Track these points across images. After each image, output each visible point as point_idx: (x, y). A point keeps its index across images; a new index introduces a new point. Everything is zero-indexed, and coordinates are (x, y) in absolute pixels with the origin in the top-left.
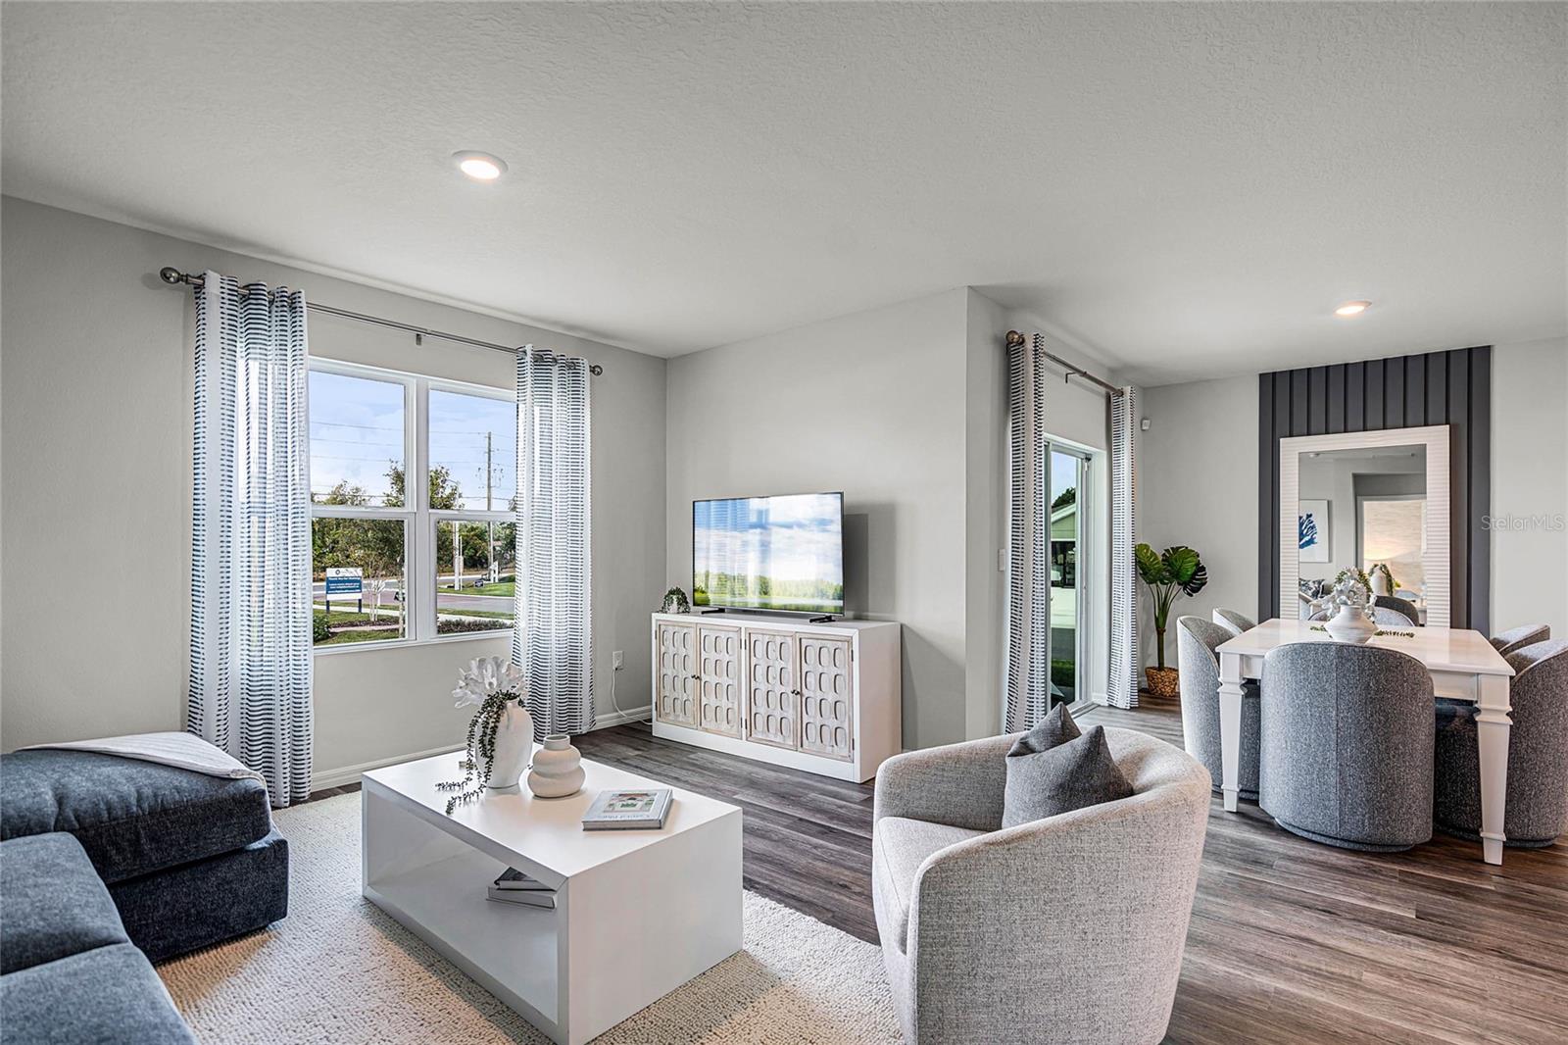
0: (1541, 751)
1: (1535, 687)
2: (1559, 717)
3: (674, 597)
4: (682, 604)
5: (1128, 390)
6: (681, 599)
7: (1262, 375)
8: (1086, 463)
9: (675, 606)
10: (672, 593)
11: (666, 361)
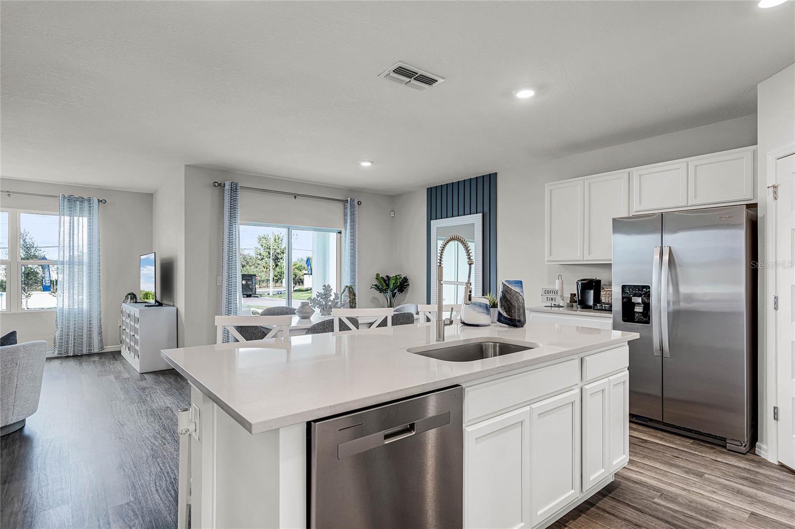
3: (129, 296)
4: (133, 299)
5: (349, 199)
6: (133, 297)
7: (427, 189)
8: (339, 235)
9: (129, 300)
10: (129, 294)
11: (152, 194)
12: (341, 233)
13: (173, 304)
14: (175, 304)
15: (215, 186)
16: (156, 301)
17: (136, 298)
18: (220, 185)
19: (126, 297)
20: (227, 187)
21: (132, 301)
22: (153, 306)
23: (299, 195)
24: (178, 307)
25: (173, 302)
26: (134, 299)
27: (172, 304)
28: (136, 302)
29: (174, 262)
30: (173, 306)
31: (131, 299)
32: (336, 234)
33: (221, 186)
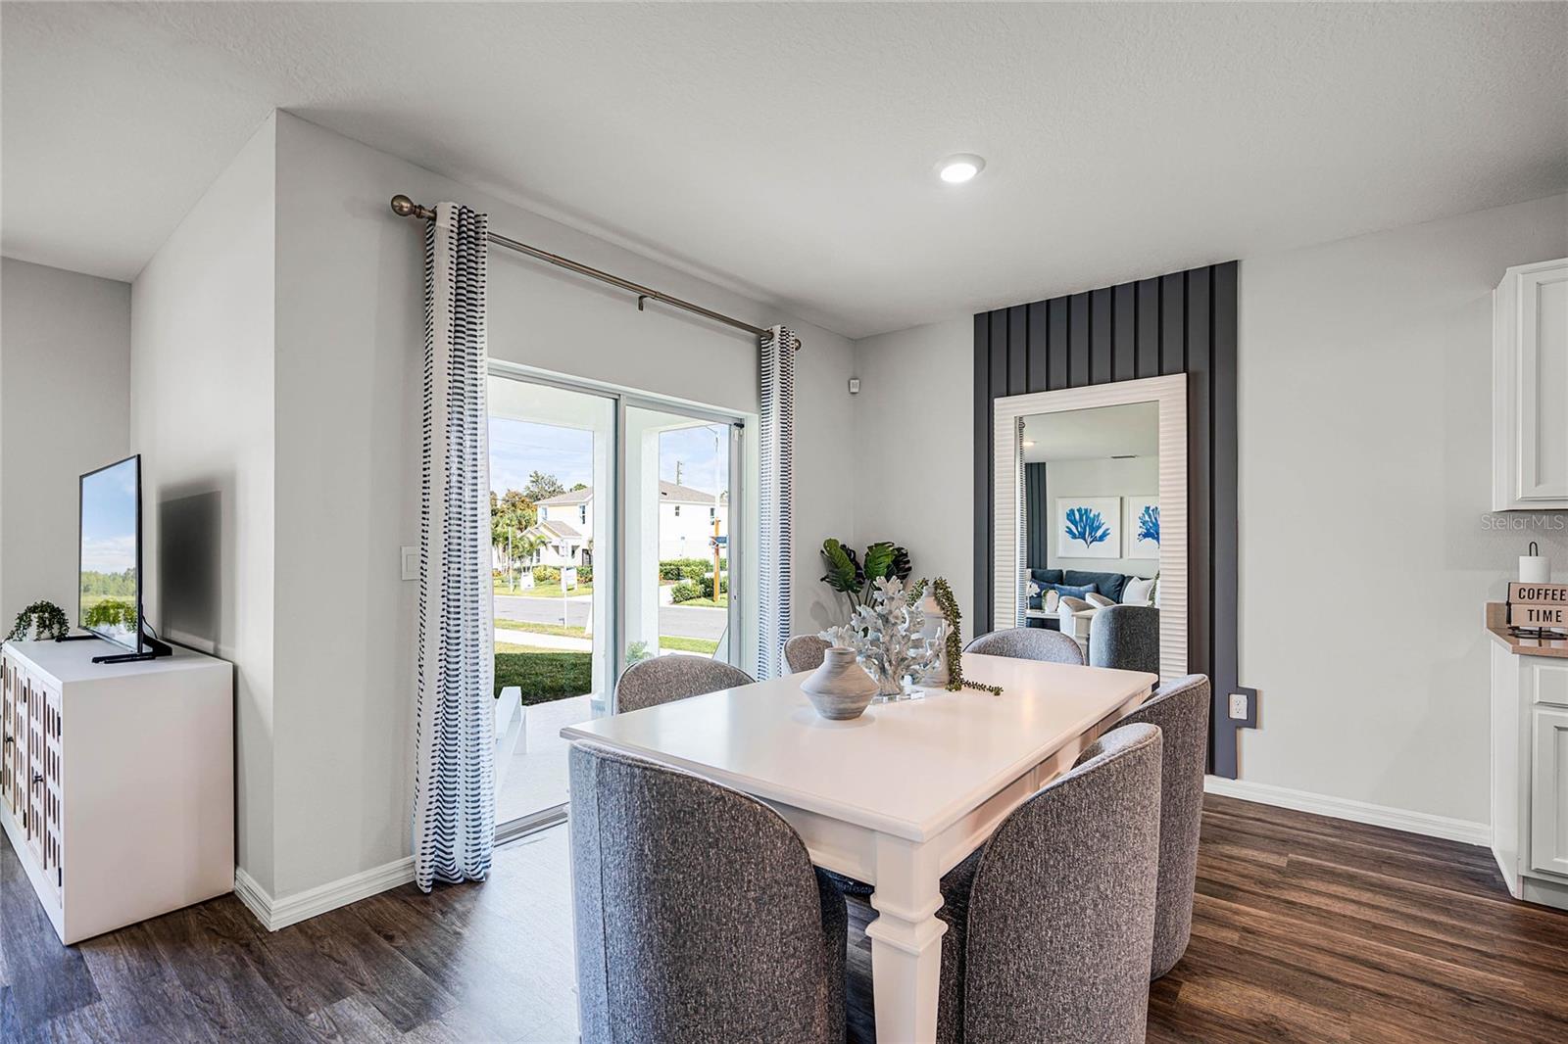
0: (1046, 984)
1: (1031, 844)
2: (1083, 909)
3: (34, 617)
4: (50, 627)
5: (777, 330)
6: (50, 619)
7: (977, 317)
8: (736, 431)
9: (33, 630)
10: (33, 609)
11: (130, 285)
12: (741, 426)
13: (216, 649)
14: (224, 649)
15: (399, 211)
16: (143, 639)
17: (63, 623)
18: (417, 210)
19: (21, 618)
20: (445, 223)
21: (46, 634)
22: (131, 658)
23: (656, 295)
24: (239, 662)
25: (216, 640)
26: (56, 627)
27: (209, 645)
28: (61, 638)
29: (220, 492)
30: (216, 655)
31: (42, 624)
32: (727, 426)
33: (419, 216)
